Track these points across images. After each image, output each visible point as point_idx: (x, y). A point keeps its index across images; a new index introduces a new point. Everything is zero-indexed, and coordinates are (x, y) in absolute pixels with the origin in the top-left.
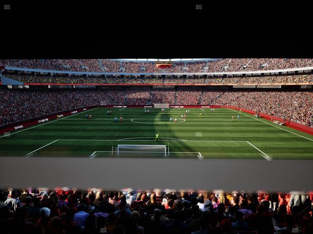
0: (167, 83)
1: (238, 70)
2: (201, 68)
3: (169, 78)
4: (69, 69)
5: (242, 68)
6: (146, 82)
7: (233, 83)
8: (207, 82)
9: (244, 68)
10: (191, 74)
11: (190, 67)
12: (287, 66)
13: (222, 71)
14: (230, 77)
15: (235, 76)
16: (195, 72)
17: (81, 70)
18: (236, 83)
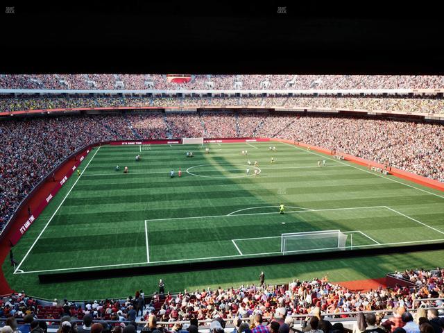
0: (186, 105)
1: (283, 87)
2: (231, 83)
4: (42, 85)
5: (288, 84)
6: (157, 104)
7: (278, 106)
8: (241, 104)
9: (291, 85)
10: (219, 92)
11: (216, 82)
12: (351, 86)
13: (261, 89)
14: (271, 96)
15: (278, 96)
16: (225, 89)
17: (59, 88)
18: (283, 105)
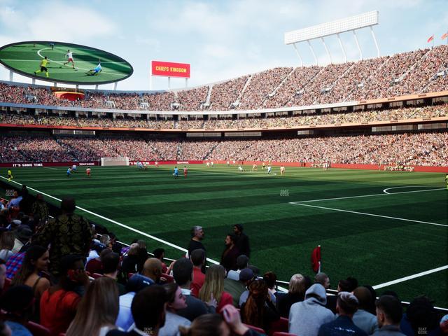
0: (83, 124)
1: (198, 109)
2: (136, 103)
3: (82, 116)
5: (202, 106)
6: (46, 122)
8: (152, 126)
10: (121, 112)
11: (117, 101)
13: (173, 110)
14: (184, 119)
15: (192, 118)
16: (131, 109)
18: (202, 128)
